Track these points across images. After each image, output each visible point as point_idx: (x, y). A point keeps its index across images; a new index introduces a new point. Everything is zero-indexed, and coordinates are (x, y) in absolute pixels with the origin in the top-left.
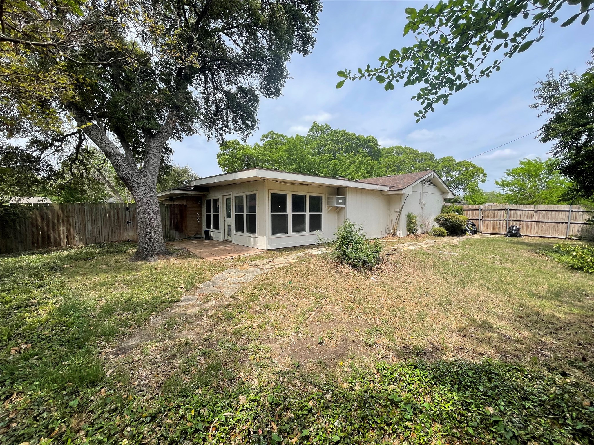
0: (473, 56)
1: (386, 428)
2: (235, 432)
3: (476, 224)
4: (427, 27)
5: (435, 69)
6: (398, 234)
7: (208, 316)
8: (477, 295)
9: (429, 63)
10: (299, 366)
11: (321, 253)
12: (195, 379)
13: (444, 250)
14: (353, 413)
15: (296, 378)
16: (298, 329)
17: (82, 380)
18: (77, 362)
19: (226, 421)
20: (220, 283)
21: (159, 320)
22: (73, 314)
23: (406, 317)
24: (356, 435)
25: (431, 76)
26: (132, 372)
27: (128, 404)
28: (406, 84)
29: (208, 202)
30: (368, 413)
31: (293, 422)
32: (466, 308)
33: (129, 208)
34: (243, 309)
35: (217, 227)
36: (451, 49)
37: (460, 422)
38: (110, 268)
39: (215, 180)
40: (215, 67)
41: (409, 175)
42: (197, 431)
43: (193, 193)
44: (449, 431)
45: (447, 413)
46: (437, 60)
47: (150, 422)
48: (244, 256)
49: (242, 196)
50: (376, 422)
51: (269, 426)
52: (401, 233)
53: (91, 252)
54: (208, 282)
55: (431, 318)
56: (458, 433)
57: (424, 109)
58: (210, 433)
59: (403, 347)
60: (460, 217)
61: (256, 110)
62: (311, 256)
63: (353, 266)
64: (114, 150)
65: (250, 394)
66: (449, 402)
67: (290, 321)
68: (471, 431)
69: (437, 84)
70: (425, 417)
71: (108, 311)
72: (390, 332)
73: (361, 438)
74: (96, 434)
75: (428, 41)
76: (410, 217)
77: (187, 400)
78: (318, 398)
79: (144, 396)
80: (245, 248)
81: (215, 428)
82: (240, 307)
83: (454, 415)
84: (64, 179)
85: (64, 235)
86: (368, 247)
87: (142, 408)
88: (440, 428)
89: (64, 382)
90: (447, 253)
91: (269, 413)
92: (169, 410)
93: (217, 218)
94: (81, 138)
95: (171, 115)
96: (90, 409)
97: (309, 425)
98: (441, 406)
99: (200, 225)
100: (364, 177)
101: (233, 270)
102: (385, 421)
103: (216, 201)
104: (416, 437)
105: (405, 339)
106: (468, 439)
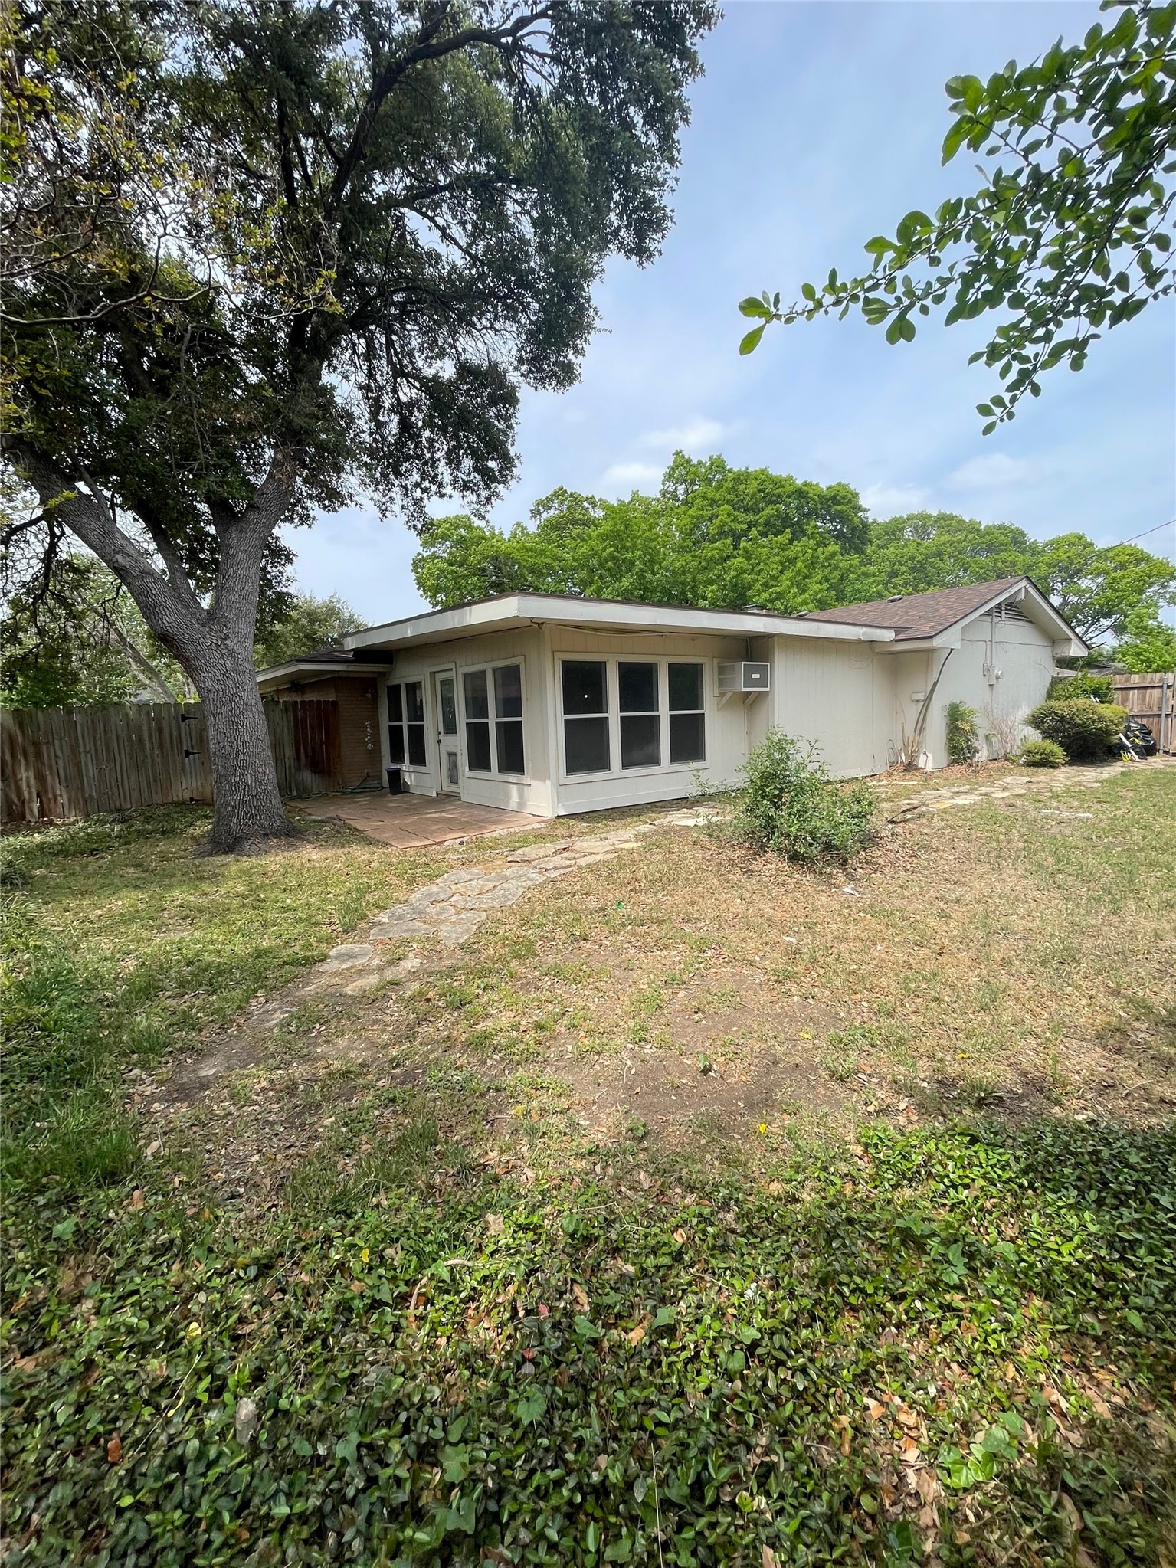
0: (1165, 210)
1: (889, 1306)
2: (477, 1308)
3: (1153, 728)
4: (1017, 129)
5: (1044, 264)
6: (921, 765)
7: (400, 999)
8: (1156, 935)
9: (1024, 244)
10: (646, 1134)
11: (702, 822)
12: (370, 1168)
13: (1055, 804)
14: (797, 1264)
15: (638, 1166)
16: (642, 1034)
17: (83, 1167)
18: (72, 1122)
19: (453, 1279)
20: (431, 909)
21: (275, 1010)
22: (59, 996)
23: (947, 998)
24: (806, 1327)
25: (1030, 286)
26: (209, 1146)
27: (200, 1232)
28: (952, 318)
29: (394, 691)
30: (837, 1267)
31: (632, 1285)
32: (1123, 972)
33: (186, 715)
34: (492, 981)
35: (419, 758)
36: (1094, 193)
37: (1105, 1295)
38: (149, 876)
39: (409, 632)
40: (392, 310)
41: (952, 595)
42: (377, 1304)
43: (352, 668)
44: (1070, 1320)
45: (1067, 1269)
46: (1050, 231)
47: (256, 1278)
48: (495, 835)
49: (484, 672)
50: (862, 1291)
51: (567, 1296)
52: (928, 761)
53: (98, 835)
54: (400, 908)
55: (1018, 1000)
56: (1097, 1325)
57: (1010, 389)
58: (411, 1312)
59: (937, 1081)
60: (1104, 710)
61: (510, 427)
62: (677, 832)
63: (794, 858)
64: (136, 561)
65: (515, 1208)
66: (1071, 1239)
67: (619, 1012)
68: (1135, 1319)
69: (1051, 307)
70: (1000, 1281)
71: (146, 990)
72: (900, 1039)
73: (818, 1333)
74: (121, 1307)
75: (1019, 172)
76: (955, 715)
77: (350, 1223)
78: (699, 1222)
79: (240, 1210)
80: (496, 813)
81: (423, 1299)
82: (485, 973)
83: (1087, 1275)
84: (20, 644)
85: (30, 793)
86: (834, 803)
87: (235, 1241)
88: (1046, 1310)
89: (40, 1174)
90: (1065, 814)
91: (566, 1260)
92: (304, 1249)
93: (417, 734)
94: (52, 534)
95: (280, 456)
96: (106, 1243)
97: (675, 1296)
98: (1049, 1249)
99: (375, 755)
100: (823, 605)
101: (464, 875)
102: (885, 1289)
103: (413, 688)
104: (975, 1334)
105: (942, 1060)
106: (1126, 1344)
